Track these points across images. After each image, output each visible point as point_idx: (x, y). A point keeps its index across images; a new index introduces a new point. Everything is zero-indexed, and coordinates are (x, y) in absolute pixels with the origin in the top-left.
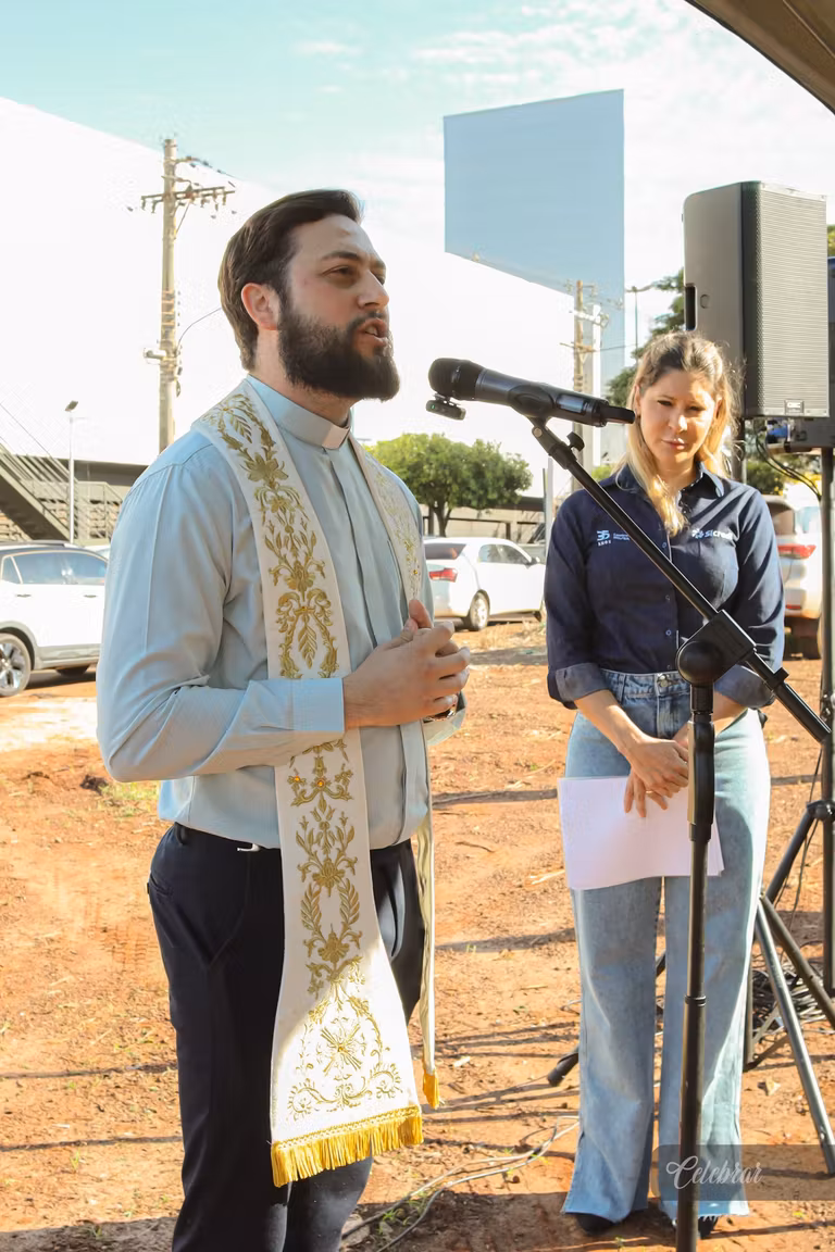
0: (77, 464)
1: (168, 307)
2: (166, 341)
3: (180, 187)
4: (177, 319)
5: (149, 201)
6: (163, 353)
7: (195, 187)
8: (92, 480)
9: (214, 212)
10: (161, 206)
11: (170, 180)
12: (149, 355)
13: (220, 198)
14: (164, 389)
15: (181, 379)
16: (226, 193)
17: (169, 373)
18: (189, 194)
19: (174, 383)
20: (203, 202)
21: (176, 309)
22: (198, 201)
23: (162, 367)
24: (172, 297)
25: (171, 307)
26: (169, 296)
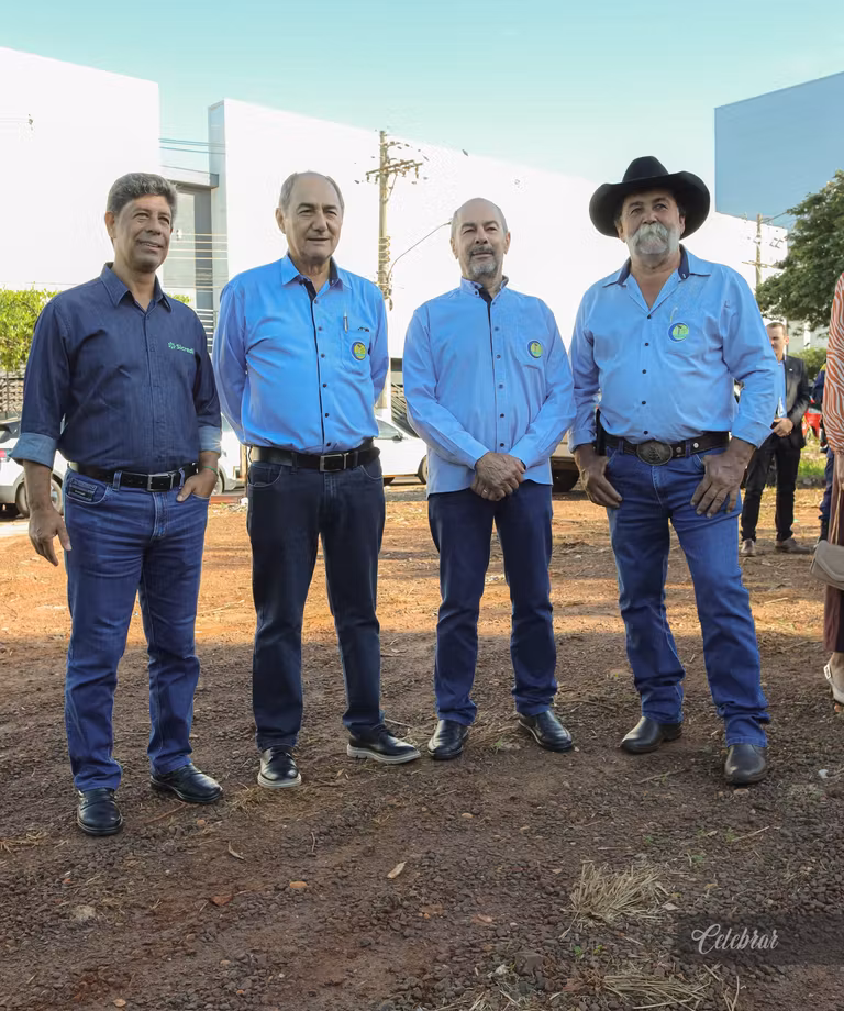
2: (381, 272)
5: (371, 176)
11: (383, 161)
24: (386, 240)
25: (384, 248)
26: (383, 240)
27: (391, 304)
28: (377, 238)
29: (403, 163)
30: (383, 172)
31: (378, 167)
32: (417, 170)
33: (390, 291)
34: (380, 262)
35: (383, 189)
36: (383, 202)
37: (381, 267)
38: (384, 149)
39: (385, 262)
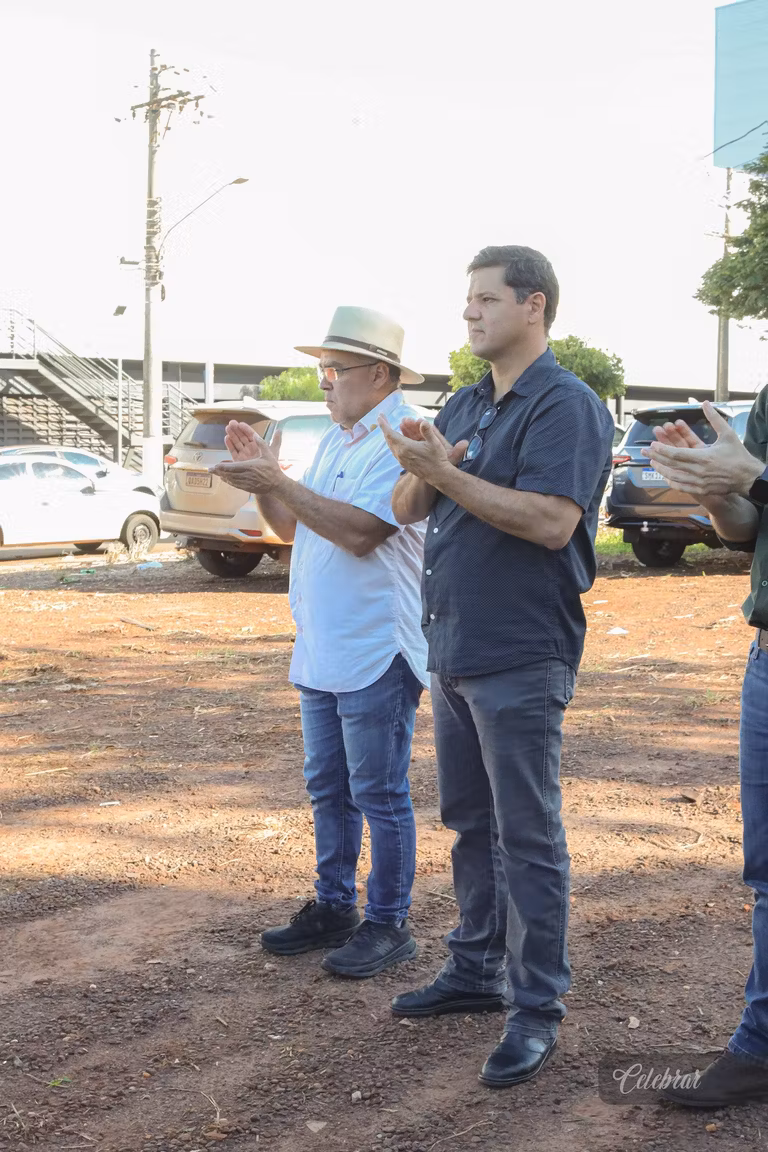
1: (152, 214)
2: (149, 247)
3: (163, 95)
14: (148, 294)
17: (151, 277)
21: (158, 215)
24: (155, 203)
25: (154, 213)
26: (152, 203)
27: (163, 291)
28: (146, 199)
29: (181, 94)
30: (154, 109)
31: (147, 99)
32: (197, 105)
33: (161, 274)
34: (148, 233)
35: (153, 132)
36: (152, 153)
37: (149, 240)
38: (154, 77)
39: (155, 233)
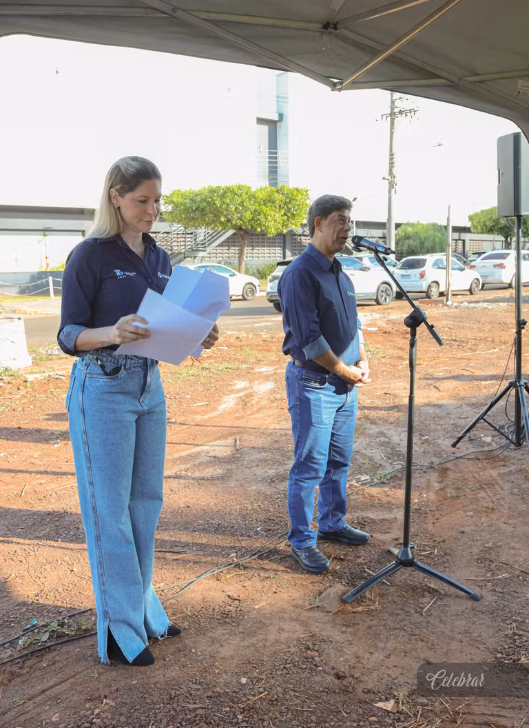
0: (357, 222)
1: (391, 159)
2: (391, 173)
3: (396, 110)
4: (395, 164)
5: (384, 117)
6: (390, 178)
7: (403, 110)
8: (364, 228)
9: (411, 119)
10: (389, 118)
11: (392, 109)
12: (384, 178)
13: (413, 113)
14: (390, 192)
15: (396, 187)
16: (415, 111)
17: (392, 185)
18: (400, 112)
19: (393, 190)
20: (406, 115)
21: (394, 160)
22: (404, 115)
23: (389, 183)
26: (392, 155)
27: (396, 191)
28: (388, 153)
30: (393, 116)
31: (390, 112)
33: (396, 184)
34: (390, 167)
39: (393, 167)
